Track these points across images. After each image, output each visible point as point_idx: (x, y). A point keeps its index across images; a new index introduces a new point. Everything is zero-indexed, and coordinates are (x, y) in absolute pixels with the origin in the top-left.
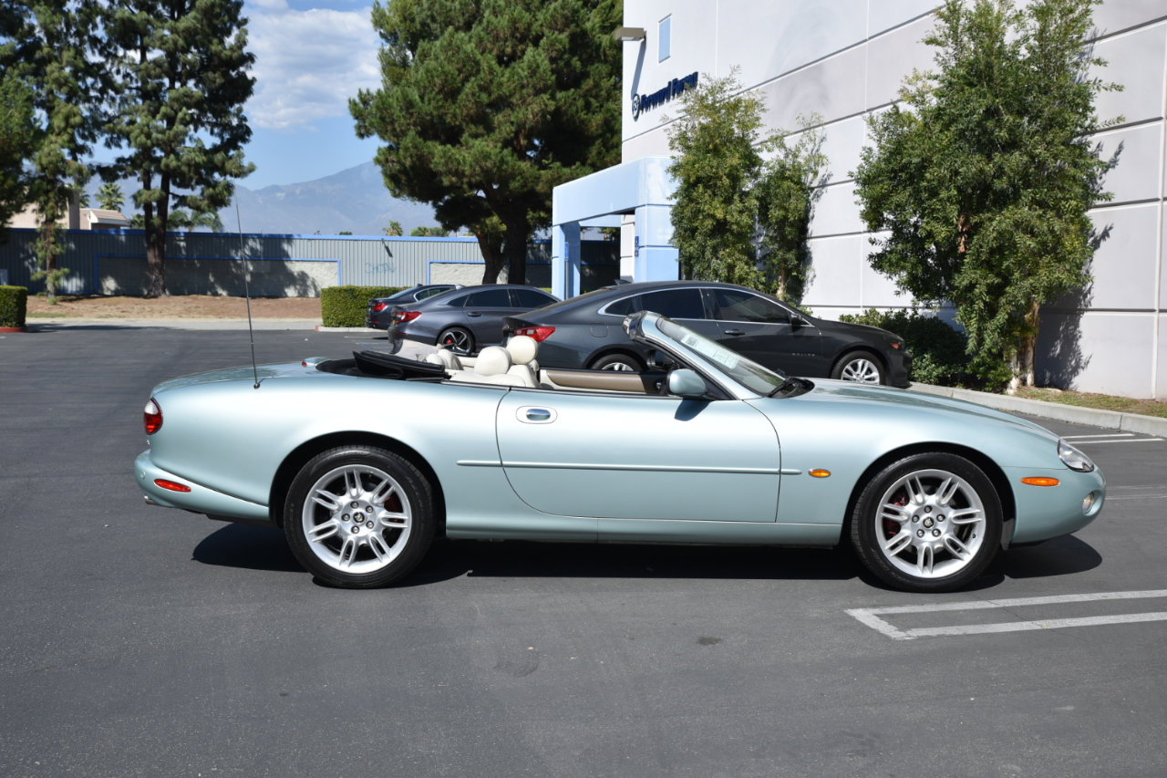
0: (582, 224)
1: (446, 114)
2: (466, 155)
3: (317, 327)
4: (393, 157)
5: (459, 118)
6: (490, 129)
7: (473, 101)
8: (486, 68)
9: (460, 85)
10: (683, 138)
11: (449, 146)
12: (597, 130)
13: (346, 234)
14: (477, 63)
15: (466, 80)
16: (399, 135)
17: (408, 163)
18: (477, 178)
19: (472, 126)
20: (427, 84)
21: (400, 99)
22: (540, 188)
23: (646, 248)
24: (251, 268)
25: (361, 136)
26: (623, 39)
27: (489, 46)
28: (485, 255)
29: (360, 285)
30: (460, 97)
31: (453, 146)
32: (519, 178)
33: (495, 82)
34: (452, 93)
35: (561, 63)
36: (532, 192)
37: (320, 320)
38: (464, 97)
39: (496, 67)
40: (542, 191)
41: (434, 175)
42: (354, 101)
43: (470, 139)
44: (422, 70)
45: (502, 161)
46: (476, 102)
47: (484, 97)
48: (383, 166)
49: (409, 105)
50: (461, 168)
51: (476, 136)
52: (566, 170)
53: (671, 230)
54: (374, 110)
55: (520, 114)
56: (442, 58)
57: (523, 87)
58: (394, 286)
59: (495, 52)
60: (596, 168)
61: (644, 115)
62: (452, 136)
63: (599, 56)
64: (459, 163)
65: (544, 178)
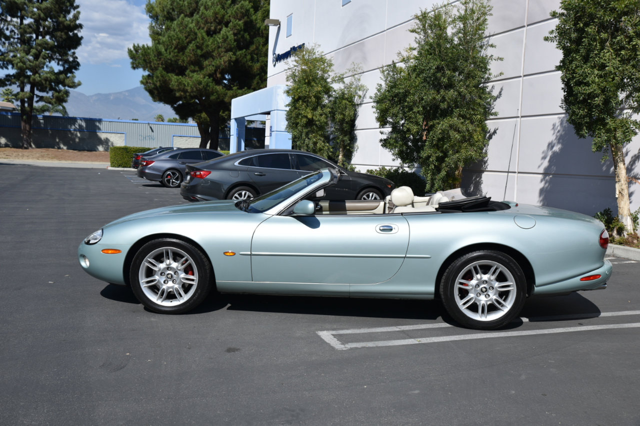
0: (247, 118)
1: (179, 60)
2: (190, 81)
3: (107, 167)
4: (150, 81)
5: (186, 62)
6: (201, 68)
7: (193, 53)
8: (200, 37)
9: (186, 45)
10: (293, 76)
11: (180, 77)
12: (257, 71)
13: (135, 120)
14: (196, 34)
15: (190, 42)
16: (153, 69)
17: (158, 84)
18: (194, 93)
19: (192, 67)
20: (169, 44)
21: (154, 51)
22: (226, 100)
23: (275, 132)
24: (79, 135)
25: (134, 68)
26: (269, 25)
27: (202, 25)
28: (201, 133)
29: (130, 146)
30: (186, 51)
31: (182, 76)
32: (215, 94)
33: (205, 44)
34: (182, 48)
35: (239, 36)
36: (223, 102)
37: (109, 164)
38: (189, 51)
39: (206, 37)
40: (228, 101)
41: (172, 91)
42: (131, 49)
43: (190, 73)
44: (166, 36)
45: (207, 85)
46: (194, 54)
47: (199, 52)
48: (145, 85)
49: (159, 54)
50: (186, 88)
51: (193, 71)
52: (240, 91)
53: (286, 123)
54: (141, 56)
55: (217, 62)
56: (178, 30)
57: (219, 47)
58: (148, 147)
59: (205, 29)
60: (255, 90)
61: (279, 64)
62: (181, 71)
63: (259, 34)
64: (185, 85)
65: (228, 95)
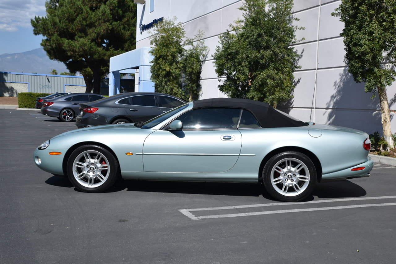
0: (120, 72)
1: (69, 28)
2: (77, 44)
3: (16, 108)
4: (48, 44)
5: (75, 30)
6: (86, 35)
7: (80, 24)
8: (85, 11)
9: (75, 17)
10: (156, 41)
11: (70, 40)
12: (128, 37)
13: (35, 73)
14: (82, 9)
15: (77, 15)
16: (50, 35)
17: (54, 46)
18: (81, 53)
19: (80, 33)
20: (62, 16)
21: (51, 21)
22: (105, 58)
23: (142, 81)
25: (36, 34)
26: (137, 3)
27: (87, 3)
28: (86, 83)
29: (34, 92)
30: (75, 22)
31: (72, 40)
32: (97, 54)
33: (89, 17)
34: (71, 20)
35: (115, 11)
36: (103, 59)
37: (18, 106)
38: (77, 22)
39: (90, 12)
40: (107, 59)
41: (65, 51)
42: (33, 20)
43: (78, 38)
44: (60, 11)
45: (91, 47)
46: (81, 24)
47: (84, 23)
48: (44, 47)
49: (55, 24)
50: (75, 49)
51: (81, 37)
52: (116, 52)
53: (151, 74)
54: (41, 25)
55: (98, 30)
56: (68, 6)
57: (100, 19)
58: (48, 93)
59: (89, 6)
60: (127, 51)
61: (145, 32)
62: (71, 37)
63: (129, 10)
64: (74, 47)
65: (107, 54)
